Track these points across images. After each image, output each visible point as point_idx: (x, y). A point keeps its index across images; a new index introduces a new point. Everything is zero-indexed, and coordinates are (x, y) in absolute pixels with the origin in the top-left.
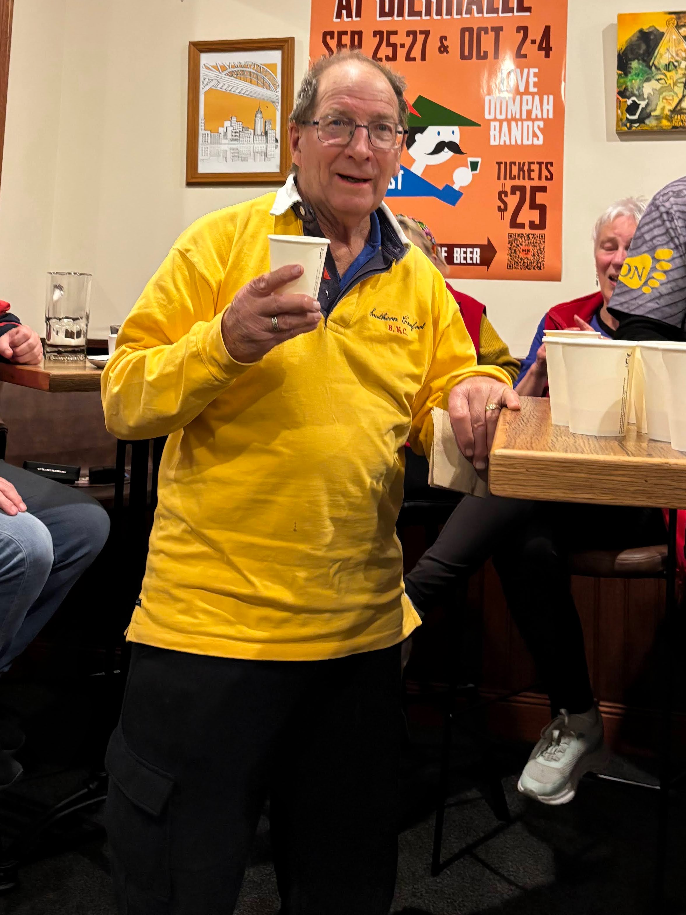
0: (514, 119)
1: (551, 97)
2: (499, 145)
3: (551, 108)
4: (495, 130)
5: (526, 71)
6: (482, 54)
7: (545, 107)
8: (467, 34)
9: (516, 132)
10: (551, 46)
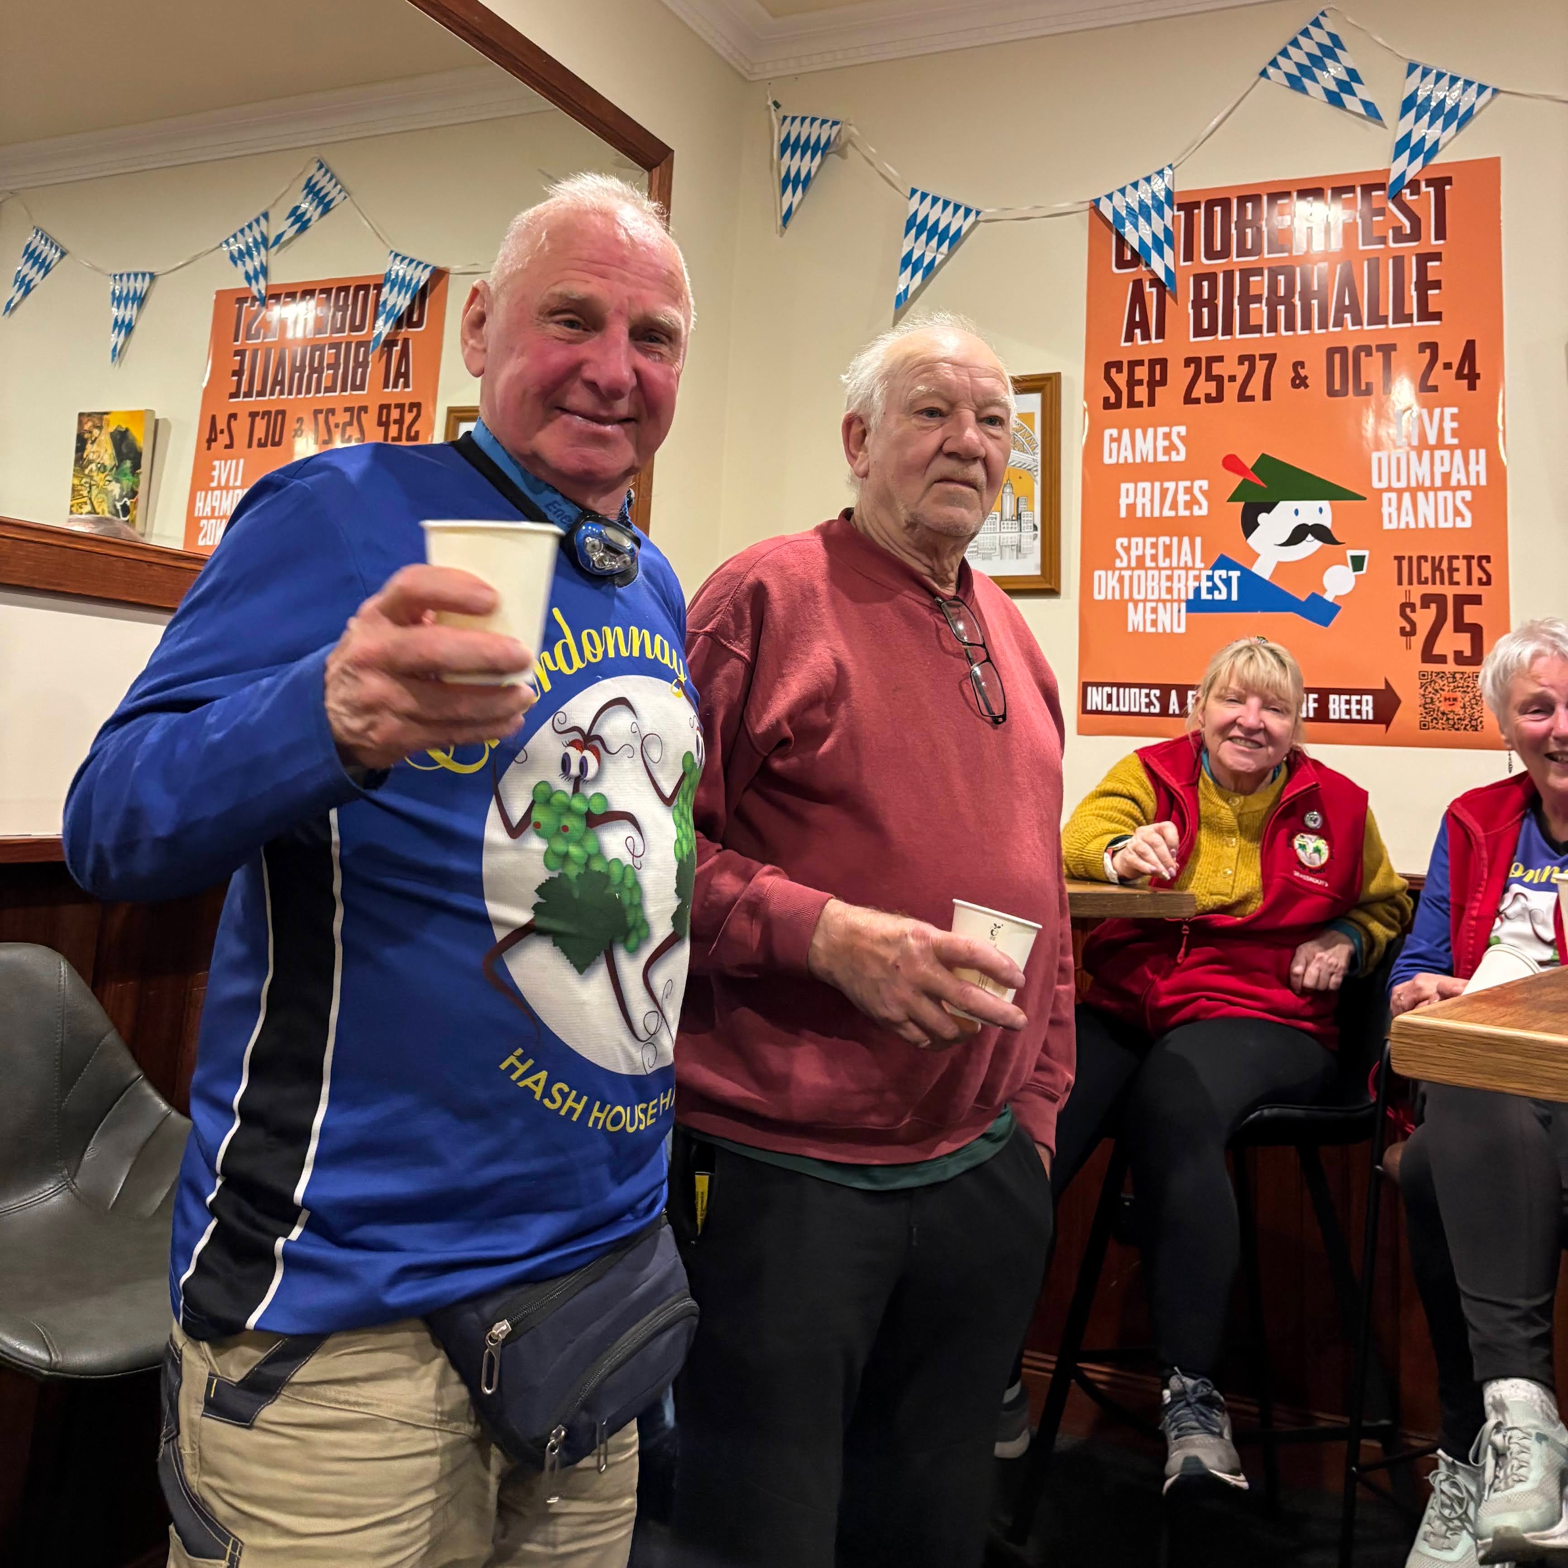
0: (1421, 488)
1: (1482, 452)
2: (1398, 529)
3: (1482, 468)
4: (1390, 505)
5: (1437, 411)
6: (1363, 387)
7: (1473, 468)
8: (1337, 357)
9: (1426, 509)
10: (1477, 372)
